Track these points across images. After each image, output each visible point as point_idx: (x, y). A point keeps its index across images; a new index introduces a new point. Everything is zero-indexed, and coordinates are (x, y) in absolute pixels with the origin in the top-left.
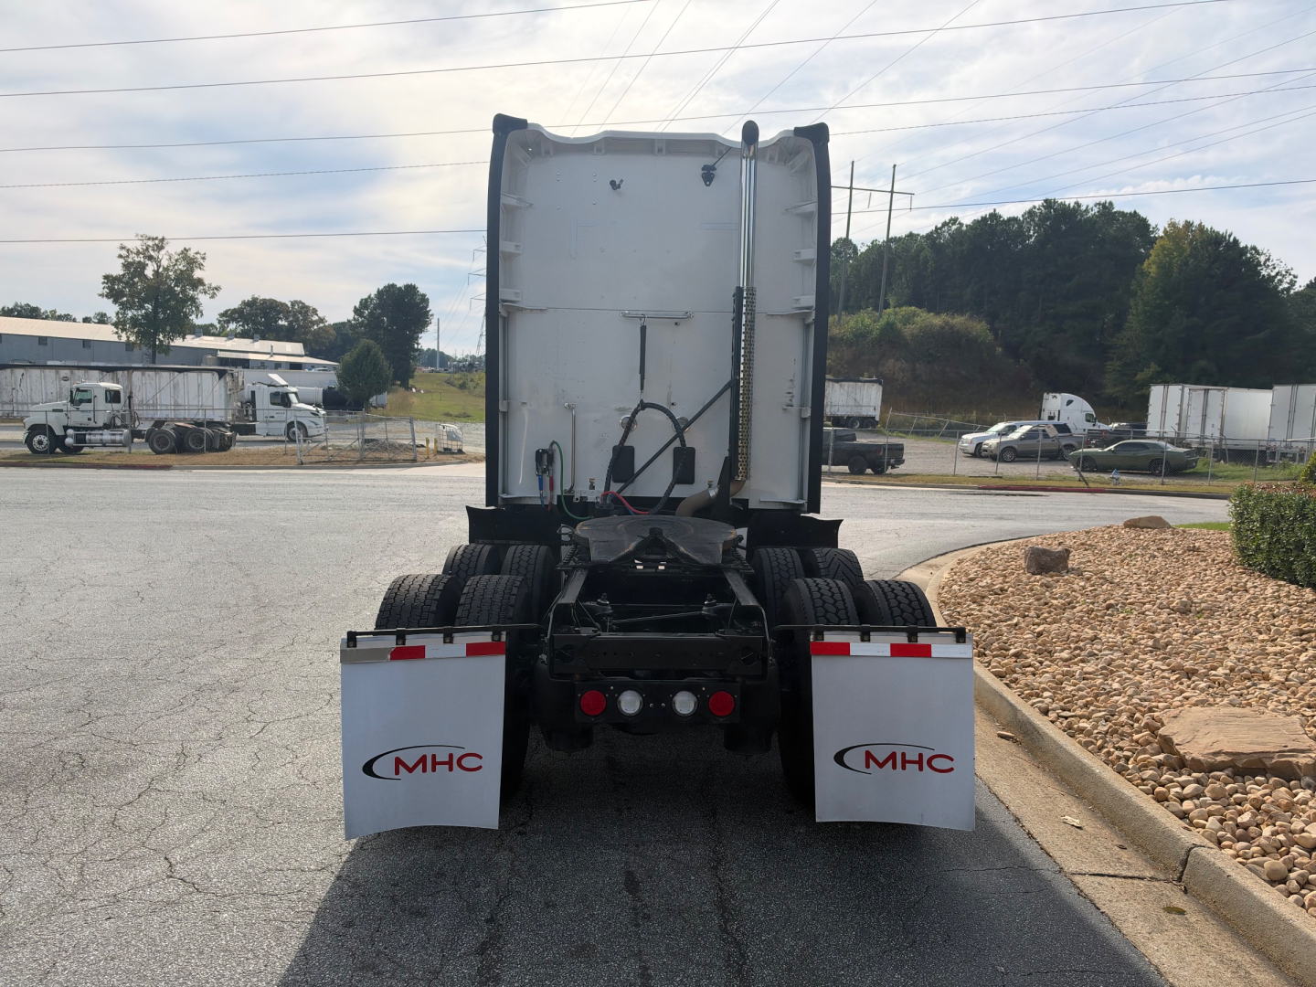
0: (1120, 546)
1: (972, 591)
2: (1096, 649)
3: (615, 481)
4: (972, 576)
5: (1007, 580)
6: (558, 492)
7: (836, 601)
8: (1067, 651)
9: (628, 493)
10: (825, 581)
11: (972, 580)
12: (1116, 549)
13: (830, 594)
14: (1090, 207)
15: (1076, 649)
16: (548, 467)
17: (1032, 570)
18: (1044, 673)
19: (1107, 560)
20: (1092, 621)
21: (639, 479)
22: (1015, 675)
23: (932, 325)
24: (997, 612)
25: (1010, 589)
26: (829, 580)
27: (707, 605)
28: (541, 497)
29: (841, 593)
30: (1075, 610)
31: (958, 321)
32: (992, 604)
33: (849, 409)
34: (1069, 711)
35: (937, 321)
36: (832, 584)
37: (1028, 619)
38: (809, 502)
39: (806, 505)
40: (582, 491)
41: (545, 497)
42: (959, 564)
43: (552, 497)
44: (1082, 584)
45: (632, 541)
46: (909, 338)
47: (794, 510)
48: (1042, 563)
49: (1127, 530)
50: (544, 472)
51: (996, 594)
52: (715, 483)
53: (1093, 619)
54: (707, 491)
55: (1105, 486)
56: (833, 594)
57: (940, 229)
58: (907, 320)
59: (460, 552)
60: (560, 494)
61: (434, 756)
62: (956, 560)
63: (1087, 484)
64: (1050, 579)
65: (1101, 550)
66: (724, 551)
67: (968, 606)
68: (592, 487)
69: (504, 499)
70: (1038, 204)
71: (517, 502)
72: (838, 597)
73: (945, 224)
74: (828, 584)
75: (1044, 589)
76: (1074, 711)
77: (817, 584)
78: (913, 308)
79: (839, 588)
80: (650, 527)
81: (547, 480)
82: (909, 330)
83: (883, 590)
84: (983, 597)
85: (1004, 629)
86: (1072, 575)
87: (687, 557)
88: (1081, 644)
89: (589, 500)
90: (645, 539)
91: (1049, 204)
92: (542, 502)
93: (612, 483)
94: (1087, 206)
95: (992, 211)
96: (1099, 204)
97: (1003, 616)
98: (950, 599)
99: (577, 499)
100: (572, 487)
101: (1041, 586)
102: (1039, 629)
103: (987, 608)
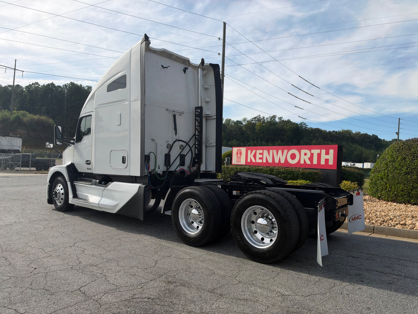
14: (85, 87)
23: (34, 118)
31: (43, 118)
33: (9, 147)
35: (36, 117)
46: (26, 122)
57: (31, 85)
58: (24, 115)
70: (69, 82)
73: (33, 84)
78: (25, 112)
82: (25, 119)
91: (72, 84)
94: (84, 86)
95: (52, 83)
96: (87, 86)
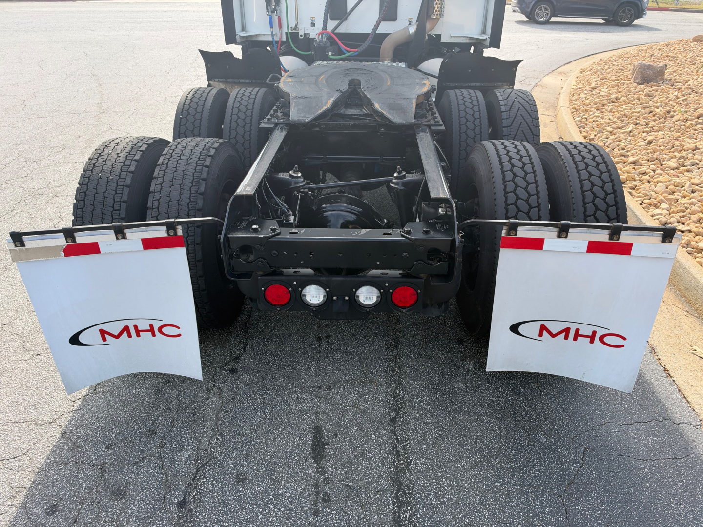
0: (693, 58)
1: (596, 100)
2: (697, 159)
3: (332, 19)
4: (593, 85)
5: (620, 90)
6: (285, 30)
7: (524, 164)
8: (674, 160)
9: (342, 29)
10: (513, 143)
11: (593, 89)
12: (691, 60)
13: (519, 157)
15: (680, 158)
16: (275, 6)
17: (637, 81)
18: (658, 182)
19: (687, 69)
20: (688, 130)
21: (351, 18)
22: (635, 183)
24: (615, 119)
25: (623, 98)
26: (516, 143)
27: (396, 178)
28: (272, 34)
29: (529, 156)
30: (674, 119)
32: (611, 111)
34: (684, 224)
36: (520, 147)
37: (640, 127)
38: (491, 38)
39: (488, 40)
40: (305, 29)
41: (276, 34)
42: (581, 73)
43: (281, 34)
44: (676, 93)
45: (329, 98)
47: (479, 44)
48: (646, 76)
49: (695, 43)
50: (273, 12)
51: (613, 102)
52: (414, 21)
53: (689, 127)
54: (407, 29)
55: (669, 6)
56: (522, 157)
59: (190, 96)
60: (287, 31)
61: (136, 327)
62: (578, 70)
63: (658, 4)
64: (651, 89)
65: (680, 61)
66: (417, 105)
67: (594, 113)
68: (313, 25)
69: (242, 37)
71: (255, 39)
72: (526, 160)
74: (516, 147)
75: (648, 98)
76: (688, 225)
77: (505, 147)
79: (527, 150)
80: (350, 78)
81: (276, 18)
83: (570, 152)
84: (604, 105)
85: (622, 136)
86: (668, 86)
87: (382, 116)
88: (684, 154)
89: (310, 37)
90: (344, 93)
92: (273, 39)
93: (329, 20)
97: (620, 124)
98: (580, 106)
99: (301, 36)
100: (297, 25)
101: (645, 95)
102: (650, 138)
103: (608, 116)
